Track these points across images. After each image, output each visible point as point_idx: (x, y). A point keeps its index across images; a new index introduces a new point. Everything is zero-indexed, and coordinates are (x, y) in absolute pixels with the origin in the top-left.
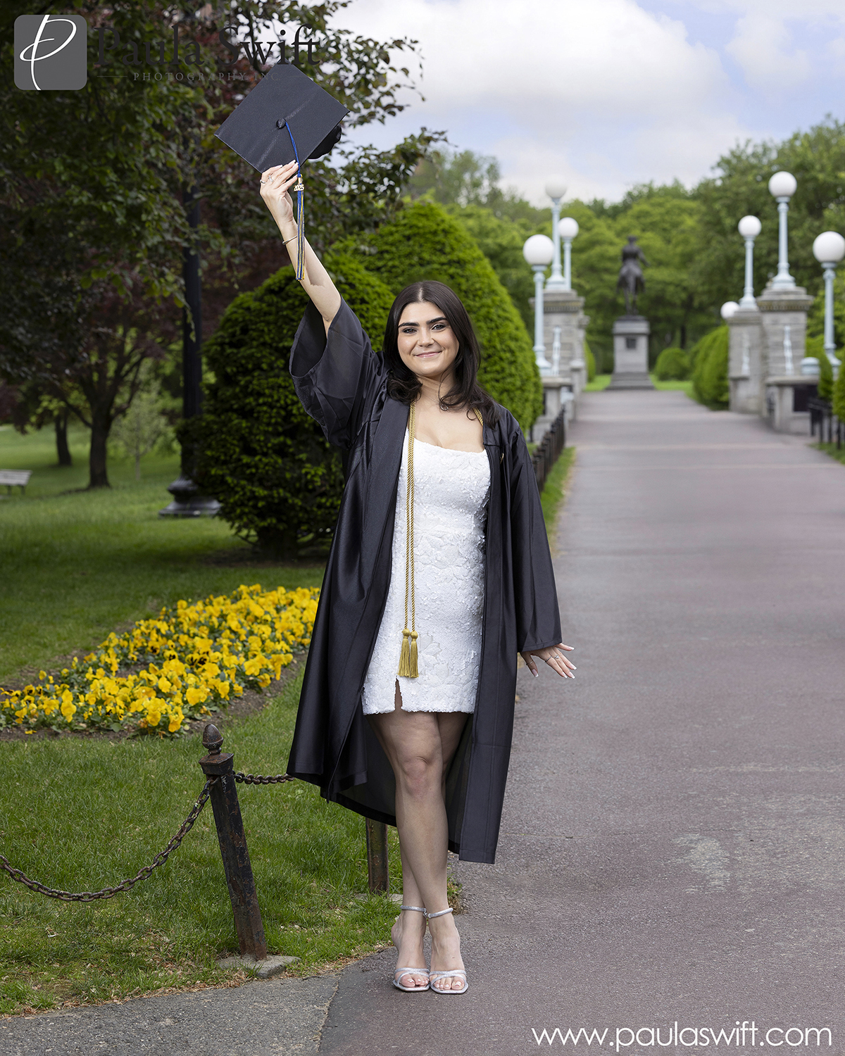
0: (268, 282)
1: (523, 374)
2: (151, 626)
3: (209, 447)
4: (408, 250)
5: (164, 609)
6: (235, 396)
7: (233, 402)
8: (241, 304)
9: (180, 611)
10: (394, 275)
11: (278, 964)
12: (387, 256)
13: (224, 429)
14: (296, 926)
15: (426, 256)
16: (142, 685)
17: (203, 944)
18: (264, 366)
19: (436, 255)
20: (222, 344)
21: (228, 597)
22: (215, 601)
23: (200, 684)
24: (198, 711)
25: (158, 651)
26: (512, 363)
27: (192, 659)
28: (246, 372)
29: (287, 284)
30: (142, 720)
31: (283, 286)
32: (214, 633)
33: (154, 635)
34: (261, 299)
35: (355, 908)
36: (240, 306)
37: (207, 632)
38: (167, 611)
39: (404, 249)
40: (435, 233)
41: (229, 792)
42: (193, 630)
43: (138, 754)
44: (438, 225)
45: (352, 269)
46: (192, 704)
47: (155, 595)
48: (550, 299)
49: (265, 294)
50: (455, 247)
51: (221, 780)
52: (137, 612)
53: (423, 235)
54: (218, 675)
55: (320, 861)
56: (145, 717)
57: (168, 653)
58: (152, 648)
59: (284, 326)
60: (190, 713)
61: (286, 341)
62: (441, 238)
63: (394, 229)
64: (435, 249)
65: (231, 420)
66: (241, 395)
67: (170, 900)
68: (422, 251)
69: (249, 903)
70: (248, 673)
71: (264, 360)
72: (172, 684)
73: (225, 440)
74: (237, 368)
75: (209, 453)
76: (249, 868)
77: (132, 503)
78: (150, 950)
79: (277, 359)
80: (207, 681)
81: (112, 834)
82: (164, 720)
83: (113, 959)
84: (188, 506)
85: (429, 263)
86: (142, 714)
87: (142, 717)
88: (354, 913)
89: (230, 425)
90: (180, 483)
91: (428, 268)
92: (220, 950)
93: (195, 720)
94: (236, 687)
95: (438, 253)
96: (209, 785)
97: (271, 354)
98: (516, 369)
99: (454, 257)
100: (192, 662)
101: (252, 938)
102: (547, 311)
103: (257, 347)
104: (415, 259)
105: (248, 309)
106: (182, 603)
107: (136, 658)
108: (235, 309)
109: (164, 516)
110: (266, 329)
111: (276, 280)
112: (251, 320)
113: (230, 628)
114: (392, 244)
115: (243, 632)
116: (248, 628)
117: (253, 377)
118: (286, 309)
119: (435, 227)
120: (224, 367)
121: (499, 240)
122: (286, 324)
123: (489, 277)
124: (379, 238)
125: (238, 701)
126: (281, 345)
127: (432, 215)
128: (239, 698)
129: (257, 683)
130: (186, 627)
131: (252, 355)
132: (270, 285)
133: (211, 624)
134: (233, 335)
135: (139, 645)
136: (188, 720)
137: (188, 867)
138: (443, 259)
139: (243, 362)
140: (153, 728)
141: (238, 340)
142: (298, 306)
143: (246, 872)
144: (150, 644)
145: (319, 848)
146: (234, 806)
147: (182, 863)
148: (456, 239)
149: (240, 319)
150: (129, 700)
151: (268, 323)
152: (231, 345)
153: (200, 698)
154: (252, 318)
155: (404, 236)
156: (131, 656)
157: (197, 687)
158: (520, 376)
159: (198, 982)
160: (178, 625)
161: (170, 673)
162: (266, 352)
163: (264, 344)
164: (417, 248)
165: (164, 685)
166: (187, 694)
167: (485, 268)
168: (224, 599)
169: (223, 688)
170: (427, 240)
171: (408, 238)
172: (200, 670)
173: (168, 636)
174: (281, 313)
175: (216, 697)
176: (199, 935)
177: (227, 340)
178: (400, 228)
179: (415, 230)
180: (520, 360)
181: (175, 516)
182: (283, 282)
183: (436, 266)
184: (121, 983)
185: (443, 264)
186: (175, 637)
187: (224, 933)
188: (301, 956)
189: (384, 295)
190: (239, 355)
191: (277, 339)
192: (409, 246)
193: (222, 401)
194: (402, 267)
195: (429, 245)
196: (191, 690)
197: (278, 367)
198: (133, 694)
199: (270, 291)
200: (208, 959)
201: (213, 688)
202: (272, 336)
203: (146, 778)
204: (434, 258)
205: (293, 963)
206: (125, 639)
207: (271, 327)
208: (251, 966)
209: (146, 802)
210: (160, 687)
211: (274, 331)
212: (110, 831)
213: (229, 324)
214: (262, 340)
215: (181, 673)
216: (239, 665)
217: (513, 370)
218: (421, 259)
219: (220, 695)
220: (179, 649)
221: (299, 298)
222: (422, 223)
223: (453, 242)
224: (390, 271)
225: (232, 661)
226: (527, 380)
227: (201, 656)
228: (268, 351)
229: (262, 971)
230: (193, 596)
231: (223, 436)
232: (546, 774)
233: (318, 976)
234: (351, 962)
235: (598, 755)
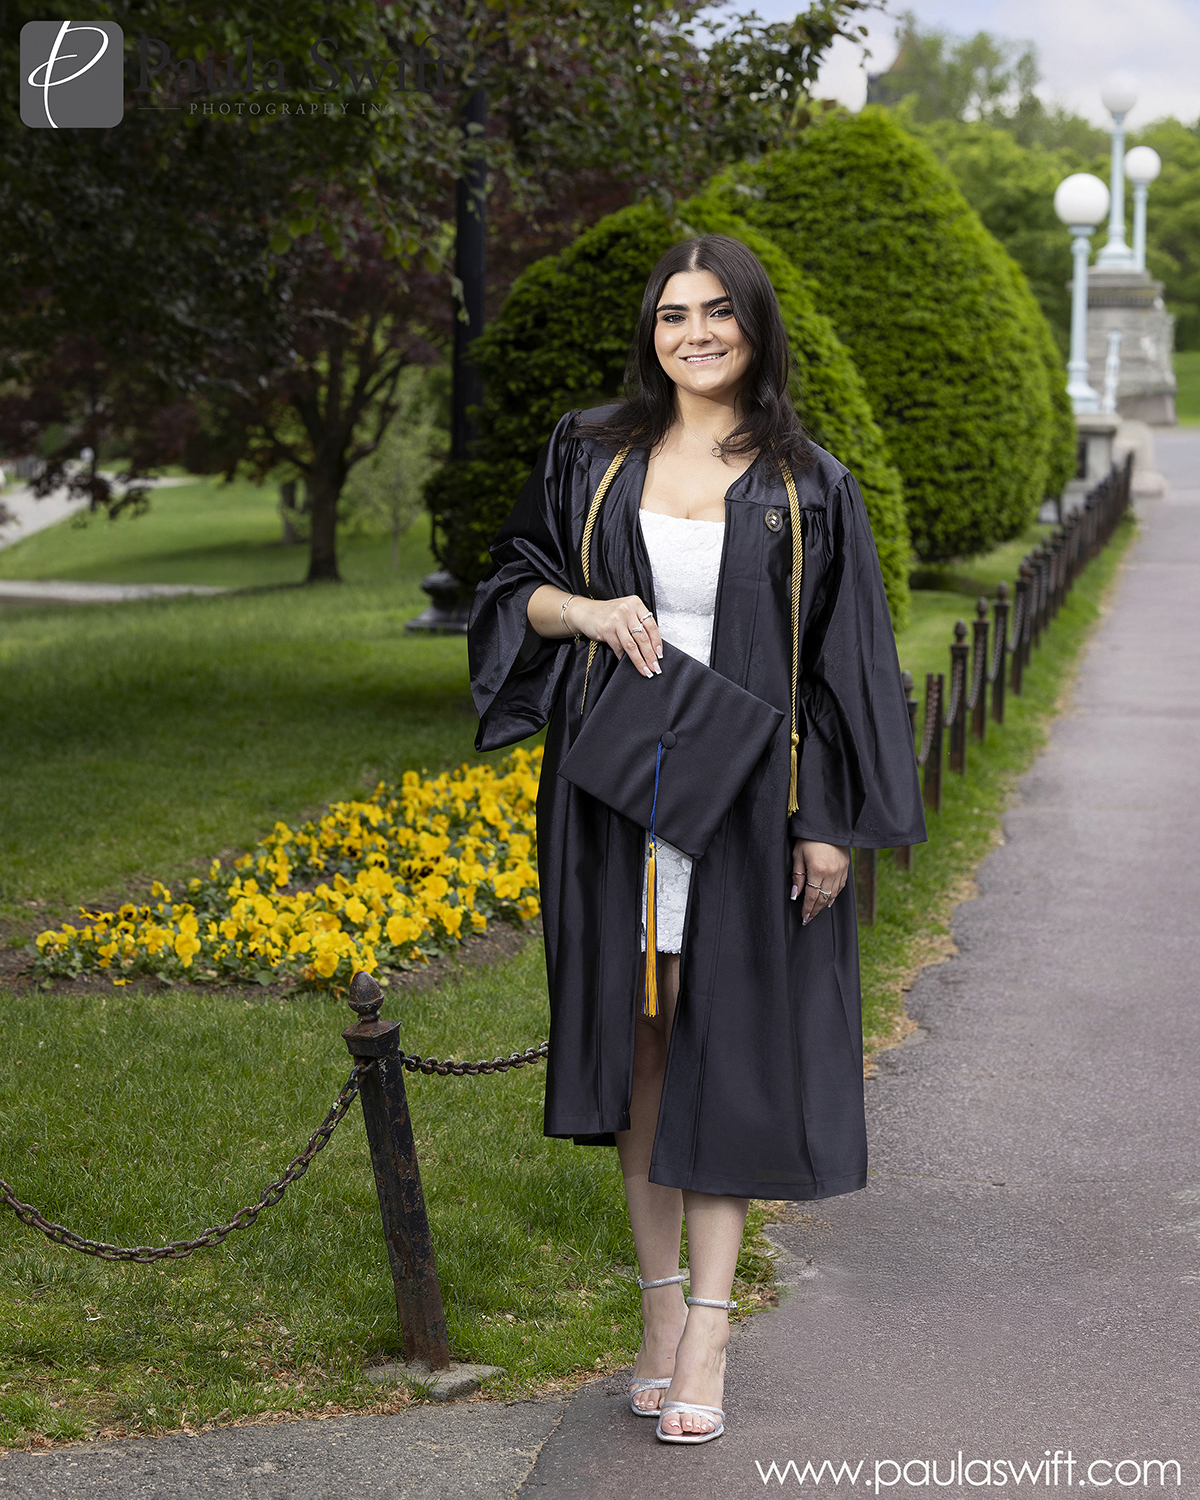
0: (582, 241)
1: (1032, 407)
2: (355, 812)
3: (478, 516)
4: (839, 194)
5: (382, 785)
6: (522, 432)
7: (519, 441)
8: (537, 277)
9: (406, 789)
10: (815, 236)
11: (466, 1377)
12: (804, 203)
13: (503, 487)
14: (510, 1317)
15: (869, 205)
16: (318, 910)
17: (343, 1341)
18: (571, 382)
19: (885, 204)
20: (502, 344)
21: (494, 767)
22: (470, 774)
23: (412, 909)
24: (407, 955)
25: (359, 855)
26: (1013, 388)
27: (409, 868)
28: (542, 391)
29: (611, 245)
30: (307, 966)
31: (604, 247)
32: (458, 826)
33: (356, 828)
34: (568, 270)
35: (612, 1289)
36: (534, 280)
37: (446, 825)
38: (386, 789)
39: (833, 192)
40: (885, 166)
41: (392, 1086)
42: (422, 821)
43: (285, 1023)
44: (892, 152)
45: (723, 222)
46: (395, 943)
47: (374, 761)
48: (1101, 283)
49: (576, 261)
50: (920, 190)
51: (377, 1066)
52: (342, 789)
53: (864, 170)
54: (446, 897)
55: (564, 1208)
56: (312, 962)
57: (372, 858)
58: (350, 848)
59: (604, 315)
60: (392, 959)
61: (607, 340)
62: (895, 174)
63: (816, 158)
64: (885, 194)
65: (514, 472)
66: (531, 430)
67: (300, 1267)
68: (863, 197)
69: (421, 1274)
70: (500, 894)
71: (571, 372)
72: (370, 909)
73: (504, 505)
74: (527, 383)
75: (476, 526)
77: (368, 608)
78: (254, 1348)
79: (591, 370)
80: (425, 905)
82: (344, 967)
83: (189, 1362)
84: (454, 615)
85: (874, 216)
86: (308, 957)
87: (308, 962)
88: (608, 1299)
89: (512, 480)
90: (439, 577)
91: (872, 225)
92: (372, 1352)
93: (400, 969)
94: (476, 917)
95: (889, 200)
96: (359, 1073)
97: (582, 362)
98: (1021, 398)
99: (916, 207)
100: (410, 875)
101: (425, 1333)
102: (1093, 304)
103: (560, 349)
104: (851, 210)
105: (548, 285)
106: (412, 776)
107: (322, 865)
108: (526, 285)
109: (414, 631)
110: (575, 320)
111: (595, 238)
112: (551, 304)
113: (483, 820)
114: (813, 184)
115: (504, 827)
116: (515, 820)
117: (552, 400)
118: (608, 286)
119: (885, 156)
120: (505, 382)
121: (1025, 183)
122: (608, 311)
123: (975, 243)
124: (793, 172)
125: (479, 940)
126: (597, 347)
127: (883, 136)
128: (481, 936)
129: (514, 911)
130: (410, 815)
131: (551, 363)
132: (584, 247)
133: (454, 812)
134: (522, 328)
135: (330, 843)
136: (387, 970)
137: (338, 1213)
138: (898, 210)
139: (537, 373)
140: (326, 981)
141: (530, 338)
142: (629, 283)
143: (417, 1222)
144: (347, 842)
145: (563, 1186)
146: (401, 1109)
147: (329, 1206)
148: (921, 177)
149: (534, 302)
150: (291, 933)
151: (578, 310)
152: (518, 345)
153: (409, 933)
154: (554, 301)
155: (834, 170)
156: (313, 860)
157: (407, 915)
158: (1028, 411)
159: (329, 1403)
160: (399, 814)
161: (368, 891)
162: (574, 358)
163: (571, 345)
164: (854, 192)
165: (355, 911)
166: (389, 927)
167: (970, 227)
168: (487, 771)
169: (452, 919)
170: (871, 179)
171: (841, 174)
172: (419, 886)
173: (381, 830)
174: (599, 294)
175: (439, 932)
176: (338, 1323)
177: (511, 337)
178: (828, 157)
179: (852, 161)
180: (1028, 383)
181: (432, 631)
182: (606, 241)
183: (885, 222)
184: (199, 1401)
185: (896, 219)
186: (392, 831)
187: (379, 1323)
188: (508, 1365)
189: (777, 267)
190: (530, 363)
191: (591, 336)
192: (841, 187)
193: (502, 440)
194: (829, 222)
195: (875, 186)
196: (395, 921)
197: (592, 384)
198: (300, 924)
199: (584, 256)
200: (350, 1366)
201: (434, 917)
202: (584, 331)
203: (291, 1063)
204: (883, 209)
205: (494, 1377)
206: (308, 833)
207: (584, 316)
208: (421, 1380)
210: (349, 913)
211: (587, 323)
212: (215, 1148)
213: (516, 310)
214: (567, 338)
215: (386, 891)
216: (485, 881)
217: (1015, 400)
218: (861, 209)
219: (445, 929)
220: (396, 851)
221: (631, 268)
222: (865, 148)
223: (916, 181)
224: (809, 229)
225: (474, 874)
226: (1039, 418)
227: (424, 864)
228: (577, 355)
229: (438, 1389)
230: (431, 765)
231: (501, 499)
232: (978, 1077)
233: (532, 1400)
234: (593, 1380)
235: (1074, 1049)
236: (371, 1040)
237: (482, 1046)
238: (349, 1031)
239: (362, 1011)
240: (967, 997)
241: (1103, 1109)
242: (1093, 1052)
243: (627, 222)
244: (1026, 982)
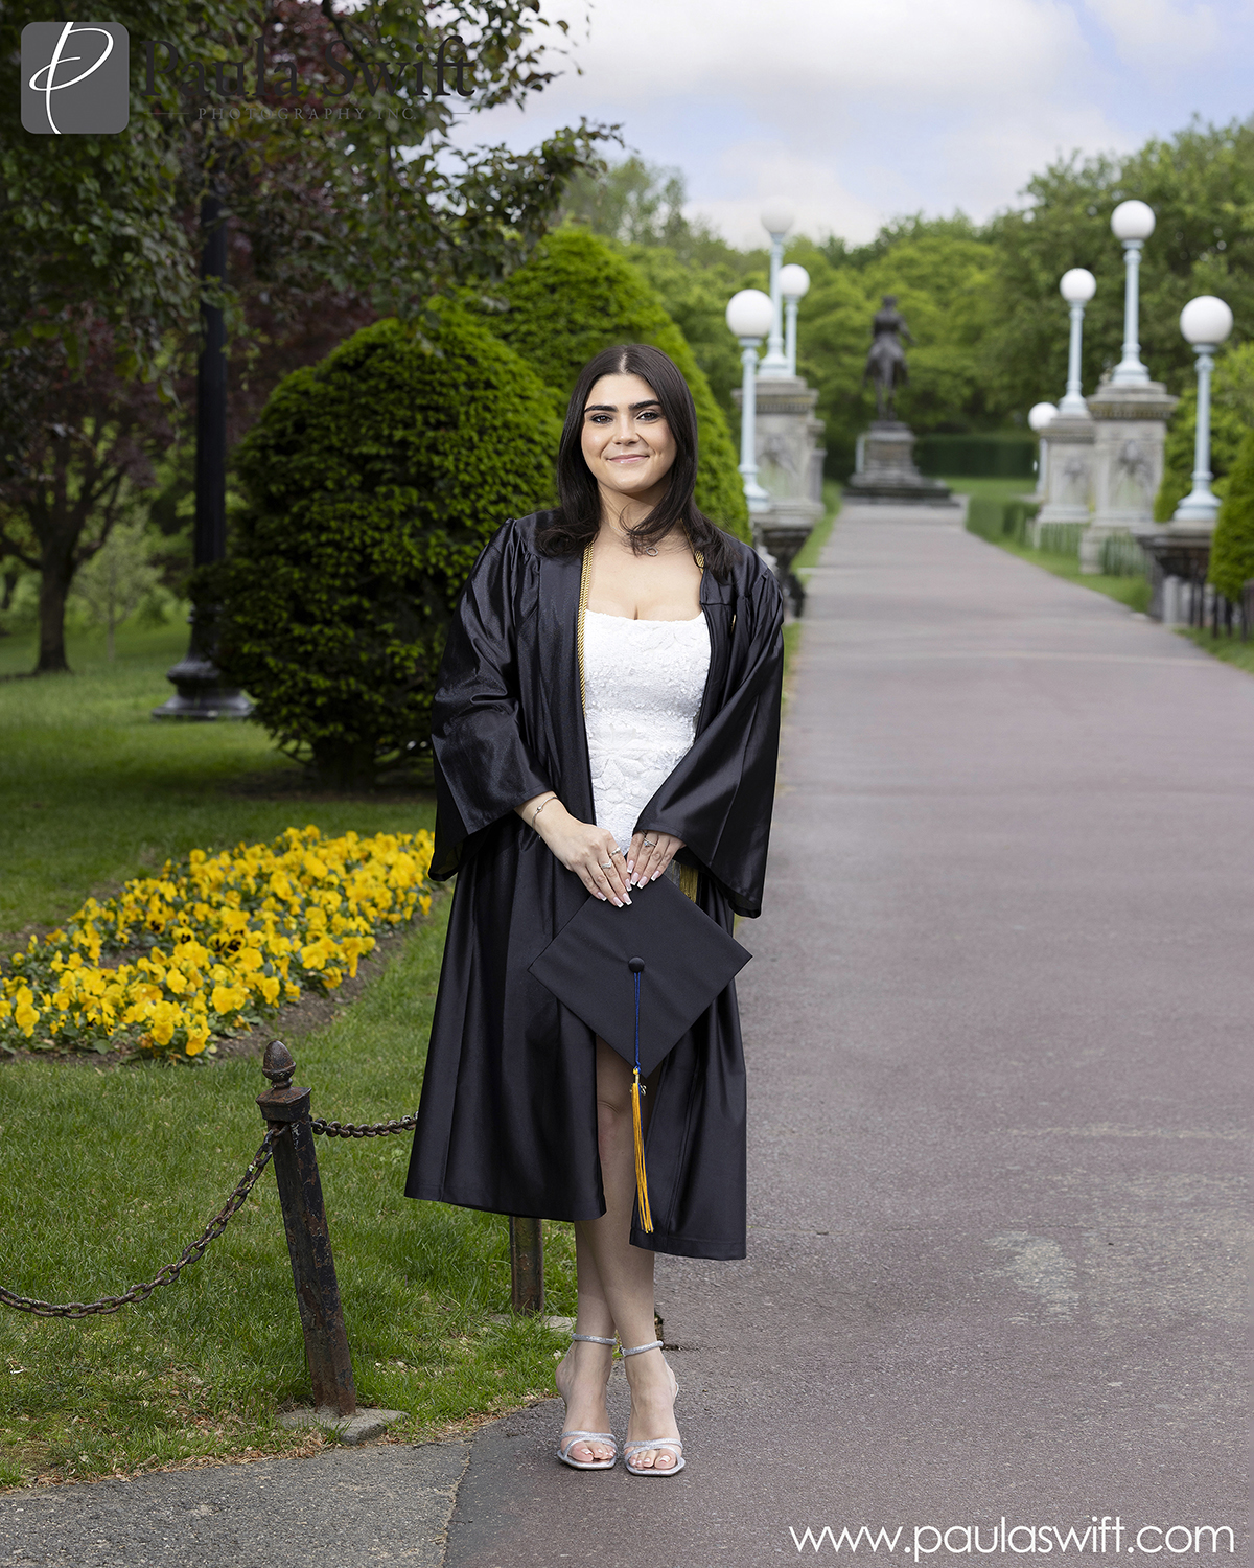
0: (339, 350)
1: (728, 507)
2: (151, 890)
3: (241, 609)
4: (551, 308)
5: (169, 863)
6: (283, 531)
7: (280, 539)
8: (295, 385)
9: (194, 867)
10: (529, 347)
11: (374, 1422)
12: (519, 316)
13: (265, 582)
14: (400, 1364)
15: (579, 318)
16: (141, 981)
17: (255, 1389)
18: (330, 484)
19: (594, 317)
20: (263, 448)
21: (269, 846)
22: (248, 853)
23: (232, 981)
24: (231, 1023)
25: (162, 929)
26: (712, 489)
27: (218, 941)
28: (302, 493)
29: (367, 356)
30: (143, 1035)
31: (361, 358)
32: (250, 902)
33: (156, 903)
34: (325, 379)
35: (492, 1336)
36: (293, 388)
37: (238, 900)
38: (173, 866)
39: (546, 306)
40: (594, 282)
41: (303, 1148)
42: (217, 897)
43: (143, 1089)
44: (599, 269)
45: (472, 334)
46: (221, 1011)
47: (152, 840)
48: (764, 391)
49: (332, 371)
50: (626, 304)
51: (290, 1130)
52: (124, 868)
53: (574, 285)
54: (261, 969)
55: (435, 1262)
56: (149, 1030)
57: (178, 932)
58: (153, 923)
59: (362, 421)
60: (219, 1027)
61: (365, 445)
62: (603, 289)
63: (530, 274)
64: (594, 307)
65: (275, 568)
66: (292, 529)
67: (201, 1317)
68: (573, 310)
69: (330, 1325)
70: (307, 965)
71: (330, 474)
72: (189, 980)
73: (266, 599)
74: (287, 485)
75: (240, 619)
76: (331, 1269)
77: (108, 696)
78: (172, 1397)
79: (350, 473)
80: (244, 976)
81: (107, 1213)
82: (179, 1035)
83: (113, 1411)
84: (197, 702)
85: (584, 328)
86: (144, 1026)
87: (144, 1031)
88: (490, 1345)
89: (273, 575)
90: (186, 666)
91: (583, 336)
92: (282, 1399)
93: (226, 1037)
94: (289, 986)
95: (598, 313)
96: (272, 1138)
97: (341, 465)
98: (719, 499)
99: (623, 320)
100: (218, 947)
101: (333, 1380)
102: (761, 410)
103: (319, 454)
104: (561, 323)
105: (306, 393)
106: (198, 854)
107: (126, 939)
108: (285, 394)
109: (161, 717)
110: (333, 426)
111: (351, 349)
112: (310, 411)
113: (275, 895)
114: (527, 298)
115: (295, 901)
116: (304, 895)
117: (312, 500)
118: (365, 394)
119: (594, 273)
120: (266, 484)
122: (366, 418)
123: (678, 353)
124: (507, 287)
125: (292, 1009)
126: (356, 451)
127: (591, 254)
128: (294, 1004)
129: (320, 981)
130: (205, 892)
131: (311, 466)
132: (341, 357)
133: (244, 888)
134: (282, 433)
135: (132, 918)
136: (215, 1038)
137: (227, 1267)
138: (606, 323)
139: (297, 476)
140: (162, 1049)
141: (290, 442)
142: (385, 391)
143: (327, 1277)
144: (150, 918)
145: (433, 1241)
146: (311, 1170)
147: (218, 1261)
148: (627, 292)
149: (293, 409)
150: (122, 1004)
151: (337, 417)
152: (278, 449)
153: (233, 1003)
154: (313, 408)
155: (546, 286)
156: (119, 935)
157: (228, 986)
158: (724, 511)
159: (249, 1448)
160: (190, 888)
161: (185, 963)
162: (333, 461)
163: (330, 449)
164: (565, 305)
165: (176, 982)
166: (214, 997)
167: (672, 339)
168: (263, 850)
169: (270, 988)
170: (581, 293)
171: (552, 289)
172: (232, 959)
173: (176, 906)
174: (356, 401)
175: (258, 1002)
176: (252, 1374)
177: (272, 442)
178: (541, 273)
179: (563, 277)
180: (725, 484)
181: (178, 718)
182: (362, 352)
183: (594, 334)
184: (127, 1447)
185: (605, 331)
186: (188, 906)
187: (288, 1371)
188: (410, 1410)
190: (291, 466)
191: (350, 441)
192: (553, 301)
193: (262, 538)
194: (542, 334)
195: (584, 300)
196: (219, 990)
197: (351, 485)
198: (128, 995)
199: (341, 365)
200: (264, 1413)
201: (253, 987)
202: (342, 436)
203: (156, 1126)
204: (592, 322)
205: (398, 1421)
206: (109, 909)
207: (342, 422)
208: (332, 1425)
209: (159, 1164)
210: (170, 984)
211: (345, 429)
212: (102, 1208)
213: (275, 417)
214: (326, 442)
215: (201, 963)
216: (292, 952)
217: (713, 501)
218: (571, 322)
219: (264, 998)
220: (194, 925)
221: (387, 377)
222: (575, 265)
223: (622, 297)
224: (523, 341)
225: (283, 946)
226: (734, 517)
227: (233, 937)
228: (336, 460)
229: (348, 1433)
230: (214, 843)
231: (263, 593)
232: (781, 1133)
233: (436, 1442)
234: (488, 1422)
235: (862, 1105)
236: (285, 1106)
237: (330, 1108)
238: (263, 1098)
239: (275, 1079)
240: (753, 1058)
241: (903, 1162)
242: (881, 1108)
243: (383, 334)
244: (803, 1044)
